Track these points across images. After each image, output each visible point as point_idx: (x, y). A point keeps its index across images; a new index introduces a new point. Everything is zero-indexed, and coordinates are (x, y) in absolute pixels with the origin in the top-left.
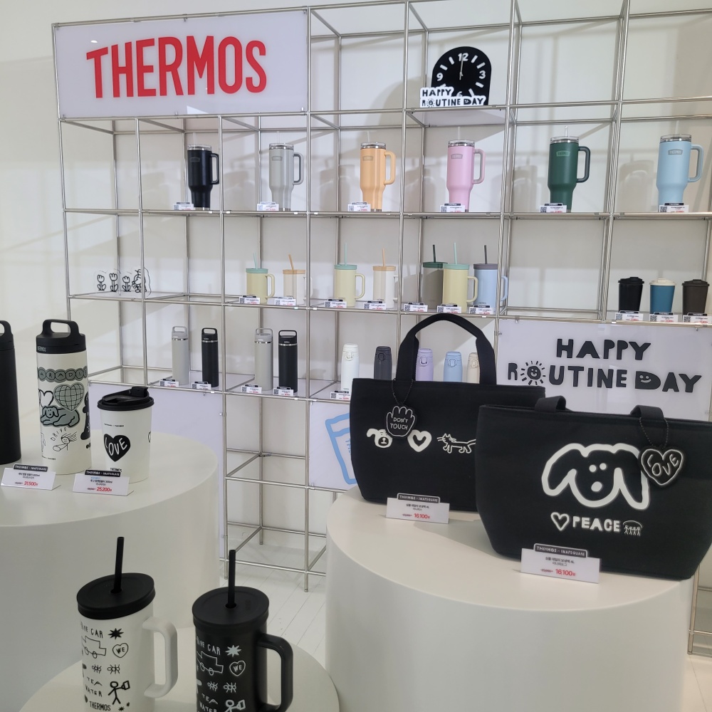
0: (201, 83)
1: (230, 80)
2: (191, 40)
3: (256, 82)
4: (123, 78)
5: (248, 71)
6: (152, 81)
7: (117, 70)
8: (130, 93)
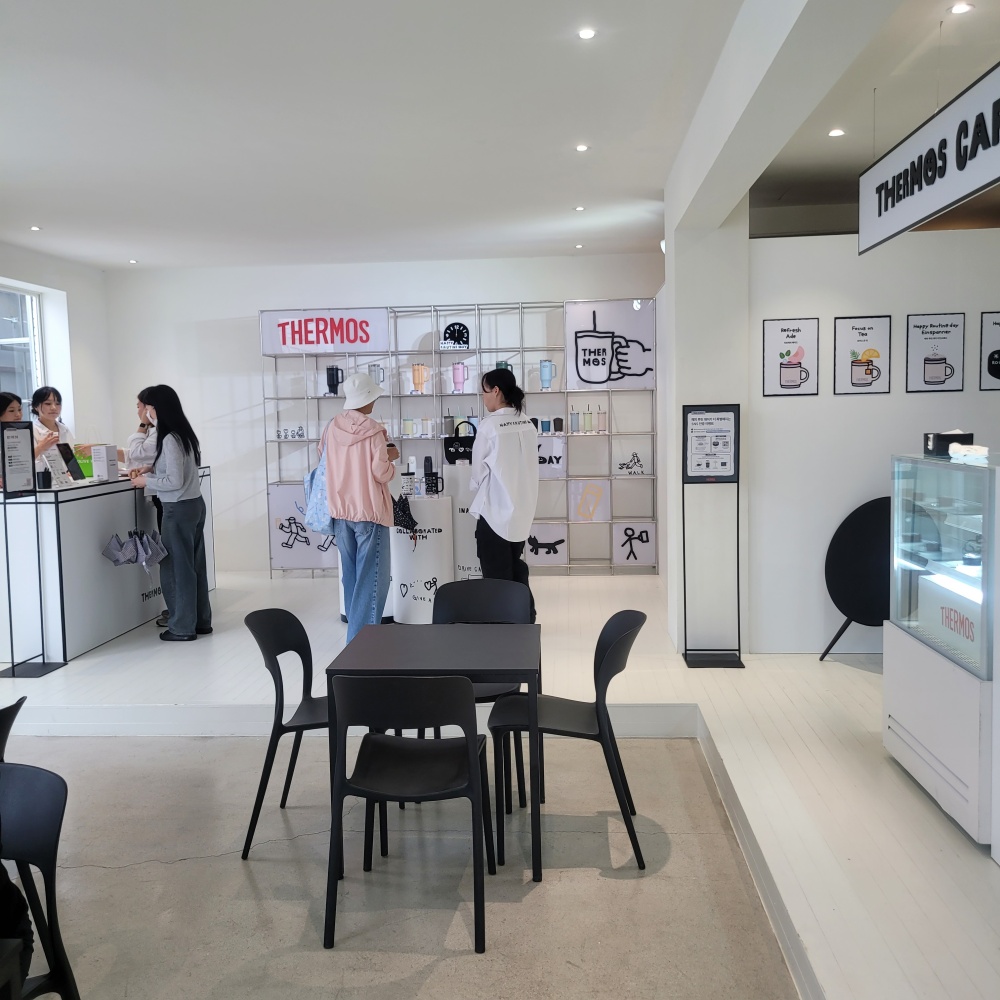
0: (337, 339)
1: (352, 337)
2: (332, 320)
3: (365, 338)
4: (297, 336)
5: (360, 333)
6: (312, 337)
7: (294, 332)
8: (301, 343)
